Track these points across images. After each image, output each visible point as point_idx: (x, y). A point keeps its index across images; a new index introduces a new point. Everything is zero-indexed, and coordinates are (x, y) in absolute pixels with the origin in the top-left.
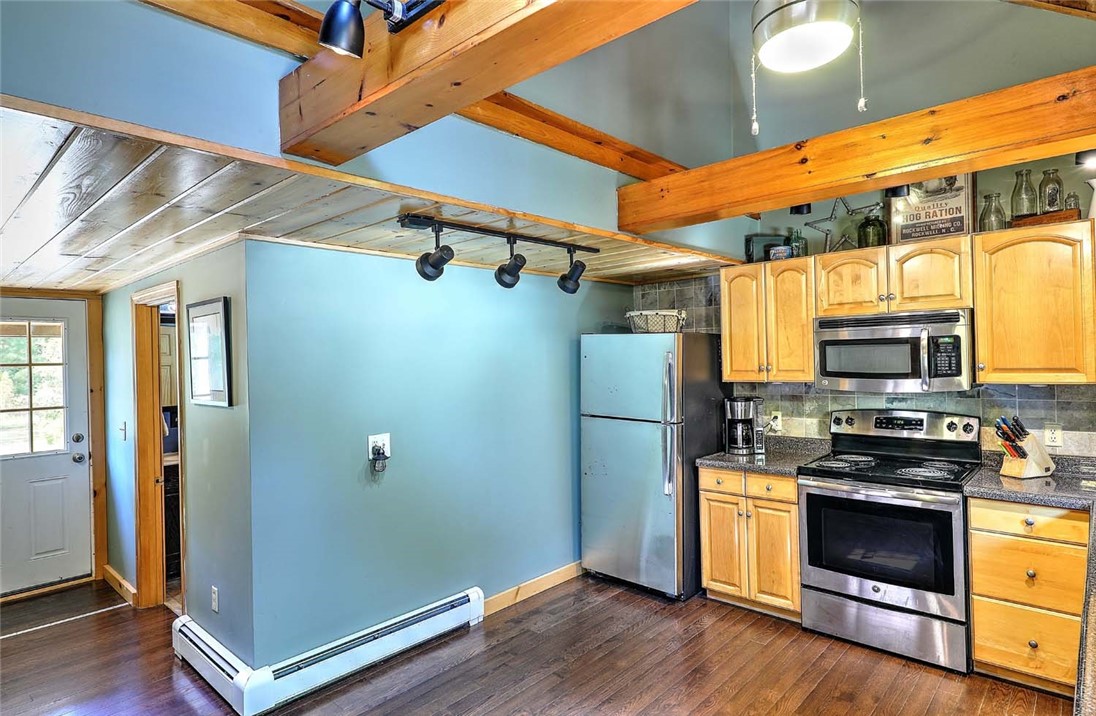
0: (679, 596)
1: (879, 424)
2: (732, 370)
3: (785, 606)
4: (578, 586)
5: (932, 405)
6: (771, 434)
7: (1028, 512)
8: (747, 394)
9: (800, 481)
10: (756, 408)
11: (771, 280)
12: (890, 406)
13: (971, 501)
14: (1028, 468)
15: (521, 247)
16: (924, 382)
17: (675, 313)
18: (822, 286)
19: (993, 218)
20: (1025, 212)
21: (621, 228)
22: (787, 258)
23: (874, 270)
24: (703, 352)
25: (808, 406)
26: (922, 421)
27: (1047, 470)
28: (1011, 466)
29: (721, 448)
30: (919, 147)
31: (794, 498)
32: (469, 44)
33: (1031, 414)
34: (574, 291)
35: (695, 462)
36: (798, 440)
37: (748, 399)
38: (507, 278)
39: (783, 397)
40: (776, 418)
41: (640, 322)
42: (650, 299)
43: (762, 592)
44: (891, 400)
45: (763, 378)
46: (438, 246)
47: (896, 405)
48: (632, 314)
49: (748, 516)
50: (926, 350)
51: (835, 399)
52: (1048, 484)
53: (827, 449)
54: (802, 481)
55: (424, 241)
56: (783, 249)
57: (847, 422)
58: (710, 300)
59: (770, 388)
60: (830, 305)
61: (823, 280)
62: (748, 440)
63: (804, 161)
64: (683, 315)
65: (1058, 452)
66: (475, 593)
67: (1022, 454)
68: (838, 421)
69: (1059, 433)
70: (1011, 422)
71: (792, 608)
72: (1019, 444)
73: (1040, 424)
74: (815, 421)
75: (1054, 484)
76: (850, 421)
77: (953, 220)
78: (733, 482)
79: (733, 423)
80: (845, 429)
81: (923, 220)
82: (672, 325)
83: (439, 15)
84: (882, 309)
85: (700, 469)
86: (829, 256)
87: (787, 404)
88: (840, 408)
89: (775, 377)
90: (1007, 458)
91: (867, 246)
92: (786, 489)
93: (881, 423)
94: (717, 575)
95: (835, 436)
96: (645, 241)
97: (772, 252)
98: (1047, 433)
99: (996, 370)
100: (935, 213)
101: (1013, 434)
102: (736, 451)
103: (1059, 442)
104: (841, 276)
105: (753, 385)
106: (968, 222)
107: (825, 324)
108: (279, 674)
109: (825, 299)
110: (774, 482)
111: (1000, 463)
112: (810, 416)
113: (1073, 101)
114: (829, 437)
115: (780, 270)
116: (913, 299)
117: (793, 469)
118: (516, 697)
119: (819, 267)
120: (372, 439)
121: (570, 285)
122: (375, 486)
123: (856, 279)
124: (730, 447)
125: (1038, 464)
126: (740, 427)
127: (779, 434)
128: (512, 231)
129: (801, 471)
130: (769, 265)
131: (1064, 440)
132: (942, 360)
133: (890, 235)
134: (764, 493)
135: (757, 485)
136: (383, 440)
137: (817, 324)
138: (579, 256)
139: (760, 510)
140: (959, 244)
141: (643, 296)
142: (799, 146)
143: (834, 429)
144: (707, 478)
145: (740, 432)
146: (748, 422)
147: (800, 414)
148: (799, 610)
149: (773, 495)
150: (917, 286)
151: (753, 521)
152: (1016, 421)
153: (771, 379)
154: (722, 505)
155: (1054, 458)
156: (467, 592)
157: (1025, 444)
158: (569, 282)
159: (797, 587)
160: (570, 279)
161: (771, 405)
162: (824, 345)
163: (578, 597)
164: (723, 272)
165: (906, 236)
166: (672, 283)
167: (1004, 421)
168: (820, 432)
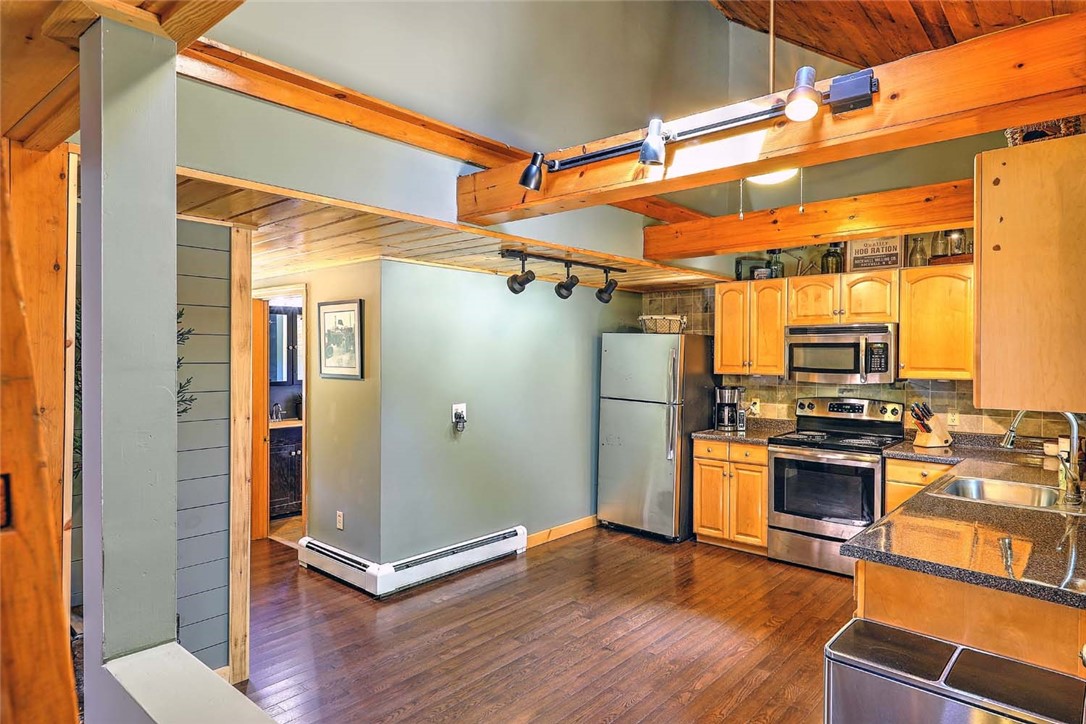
0: (676, 538)
1: (832, 408)
2: (722, 365)
3: (755, 543)
4: (595, 533)
5: (871, 395)
6: (751, 416)
7: (924, 468)
8: (733, 384)
9: (770, 448)
10: (740, 395)
11: (754, 295)
12: (841, 395)
13: (888, 461)
14: (932, 440)
15: (575, 270)
16: (862, 377)
17: (678, 318)
18: (793, 302)
19: (918, 256)
20: (940, 254)
21: (644, 257)
22: (767, 278)
23: (830, 292)
24: (699, 350)
25: (780, 395)
26: (863, 406)
27: (946, 442)
28: (921, 439)
29: (711, 426)
30: (847, 220)
31: (765, 461)
32: (598, 191)
33: (939, 402)
34: (607, 302)
35: (690, 435)
36: (772, 421)
37: (733, 388)
38: (564, 292)
39: (761, 387)
40: (755, 403)
41: (650, 324)
42: (655, 305)
43: (738, 534)
44: (842, 391)
45: (746, 371)
46: (523, 271)
47: (845, 394)
48: (645, 317)
49: (730, 476)
50: (864, 353)
51: (801, 390)
52: (946, 452)
53: (794, 428)
54: (771, 448)
55: (515, 267)
56: (764, 271)
57: (808, 407)
58: (706, 308)
59: (751, 380)
60: (798, 316)
61: (794, 296)
62: (732, 420)
63: (775, 222)
64: (685, 320)
65: (956, 430)
66: (521, 530)
67: (929, 430)
68: (802, 406)
69: (957, 416)
70: (921, 405)
71: (761, 544)
72: (926, 422)
73: (943, 410)
74: (785, 406)
75: (951, 453)
76: (811, 406)
77: (891, 255)
78: (720, 450)
79: (722, 406)
80: (807, 412)
81: (869, 253)
82: (675, 328)
83: (580, 171)
84: (837, 321)
85: (695, 441)
86: (798, 279)
87: (764, 393)
88: (804, 396)
89: (755, 370)
90: (919, 432)
91: (828, 272)
92: (760, 455)
93: (834, 407)
94: (705, 523)
95: (799, 417)
96: (661, 265)
97: (756, 273)
98: (950, 416)
99: (912, 368)
100: (878, 250)
101: (923, 414)
102: (723, 428)
103: (957, 423)
104: (806, 295)
105: (738, 377)
106: (901, 258)
107: (793, 331)
108: (397, 568)
109: (794, 312)
110: (751, 450)
111: (914, 437)
112: (781, 402)
113: (935, 203)
114: (795, 418)
115: (761, 288)
116: (858, 314)
117: (766, 441)
118: (562, 591)
119: (791, 286)
120: (455, 407)
121: (605, 296)
122: (456, 443)
123: (818, 297)
124: (718, 425)
125: (939, 437)
126: (727, 409)
127: (757, 416)
128: (569, 259)
129: (771, 441)
130: (753, 283)
131: (960, 422)
132: (876, 361)
133: (845, 265)
134: (744, 459)
135: (737, 452)
136: (461, 408)
137: (787, 330)
138: (612, 275)
139: (740, 471)
140: (891, 275)
141: (651, 302)
142: (772, 212)
143: (799, 412)
144: (701, 447)
145: (726, 413)
146: (733, 406)
147: (774, 401)
148: (766, 545)
149: (750, 459)
150: (861, 305)
151: (734, 481)
152: (924, 406)
153: (752, 372)
154: (711, 468)
155: (952, 434)
156: (515, 528)
157: (930, 423)
158: (603, 294)
159: (766, 528)
160: (606, 292)
161: (753, 393)
162: (792, 347)
163: (596, 539)
164: (717, 286)
165: (857, 266)
166: (675, 293)
167: (917, 405)
168: (789, 415)
